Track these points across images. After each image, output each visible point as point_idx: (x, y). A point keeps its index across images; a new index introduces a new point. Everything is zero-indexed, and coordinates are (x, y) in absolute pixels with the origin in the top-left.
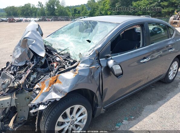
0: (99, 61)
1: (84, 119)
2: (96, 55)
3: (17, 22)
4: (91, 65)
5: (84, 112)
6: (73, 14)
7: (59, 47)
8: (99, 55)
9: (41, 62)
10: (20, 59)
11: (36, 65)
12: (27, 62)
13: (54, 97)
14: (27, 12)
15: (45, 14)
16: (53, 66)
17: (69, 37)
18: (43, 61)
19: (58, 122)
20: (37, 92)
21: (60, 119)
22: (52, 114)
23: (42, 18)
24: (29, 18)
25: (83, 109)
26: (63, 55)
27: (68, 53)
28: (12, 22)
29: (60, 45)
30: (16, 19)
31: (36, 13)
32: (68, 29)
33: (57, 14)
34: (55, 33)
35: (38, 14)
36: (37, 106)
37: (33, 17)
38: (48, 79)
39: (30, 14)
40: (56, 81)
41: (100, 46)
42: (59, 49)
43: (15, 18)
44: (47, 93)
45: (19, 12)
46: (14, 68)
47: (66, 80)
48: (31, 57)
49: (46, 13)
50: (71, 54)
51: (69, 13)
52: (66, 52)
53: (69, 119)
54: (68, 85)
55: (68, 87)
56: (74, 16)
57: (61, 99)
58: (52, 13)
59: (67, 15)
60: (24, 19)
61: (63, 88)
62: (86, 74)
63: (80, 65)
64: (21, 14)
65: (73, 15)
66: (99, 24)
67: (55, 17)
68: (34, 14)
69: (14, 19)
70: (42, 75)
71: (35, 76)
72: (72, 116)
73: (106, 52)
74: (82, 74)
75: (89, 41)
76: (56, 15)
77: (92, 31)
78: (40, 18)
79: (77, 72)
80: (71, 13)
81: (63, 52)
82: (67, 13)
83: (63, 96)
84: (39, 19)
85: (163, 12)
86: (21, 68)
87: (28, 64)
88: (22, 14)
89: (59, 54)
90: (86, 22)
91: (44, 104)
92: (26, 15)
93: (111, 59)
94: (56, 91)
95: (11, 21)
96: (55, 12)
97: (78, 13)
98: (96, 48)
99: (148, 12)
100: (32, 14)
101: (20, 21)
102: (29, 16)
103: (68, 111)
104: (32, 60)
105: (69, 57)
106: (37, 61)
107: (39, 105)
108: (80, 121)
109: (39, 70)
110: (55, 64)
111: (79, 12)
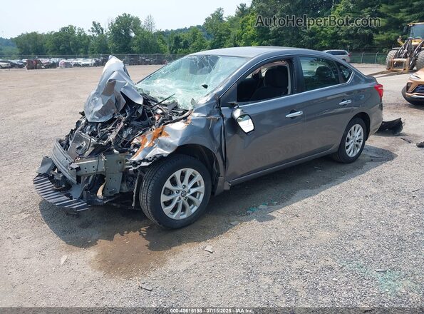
0: (220, 110)
1: (200, 193)
2: (215, 101)
3: (46, 68)
4: (208, 115)
5: (199, 181)
6: (171, 50)
7: (161, 95)
8: (220, 102)
9: (138, 112)
10: (103, 112)
11: (130, 117)
12: (114, 114)
13: (159, 153)
14: (68, 46)
15: (107, 49)
16: (154, 119)
17: (174, 83)
18: (140, 111)
19: (165, 188)
20: (136, 150)
21: (168, 184)
22: (157, 175)
23: (102, 58)
24: (72, 59)
25: (199, 177)
26: (166, 105)
27: (174, 102)
28: (36, 69)
29: (161, 92)
30: (44, 61)
31: (86, 47)
32: (172, 71)
33: (135, 49)
34: (150, 77)
35: (93, 50)
36: (139, 163)
37: (81, 57)
38: (150, 133)
39: (72, 49)
40: (161, 133)
41: (221, 89)
42: (161, 98)
43: (40, 59)
44: (150, 148)
45: (49, 45)
46: (91, 127)
47: (175, 132)
48: (122, 108)
49: (110, 46)
50: (180, 103)
51: (163, 46)
52: (171, 101)
53: (180, 187)
54: (178, 137)
55: (178, 140)
56: (176, 53)
57: (170, 155)
58: (125, 47)
59: (158, 50)
60: (63, 61)
61: (171, 141)
62: (203, 125)
63: (193, 114)
64: (52, 51)
65: (173, 50)
66: (221, 59)
67: (132, 56)
68: (81, 50)
69: (40, 62)
70: (140, 130)
71: (129, 131)
72: (183, 184)
73: (229, 97)
74: (197, 124)
75: (206, 87)
76: (134, 52)
77: (210, 71)
78: (97, 59)
79: (189, 122)
80: (168, 46)
81: (166, 102)
82: (158, 48)
83: (171, 151)
84: (97, 61)
85: (378, 40)
86: (104, 125)
87: (116, 117)
88: (55, 50)
89: (160, 103)
90: (201, 58)
91: (148, 161)
92: (65, 53)
93: (238, 108)
94: (162, 145)
95: (33, 66)
96: (130, 44)
97: (184, 47)
98: (215, 92)
99: (342, 43)
100: (77, 49)
101: (54, 65)
102: (72, 53)
103: (178, 174)
104: (123, 112)
105: (176, 107)
106: (130, 111)
107: (141, 161)
108: (194, 195)
109: (135, 123)
110: (157, 117)
111: (186, 45)
